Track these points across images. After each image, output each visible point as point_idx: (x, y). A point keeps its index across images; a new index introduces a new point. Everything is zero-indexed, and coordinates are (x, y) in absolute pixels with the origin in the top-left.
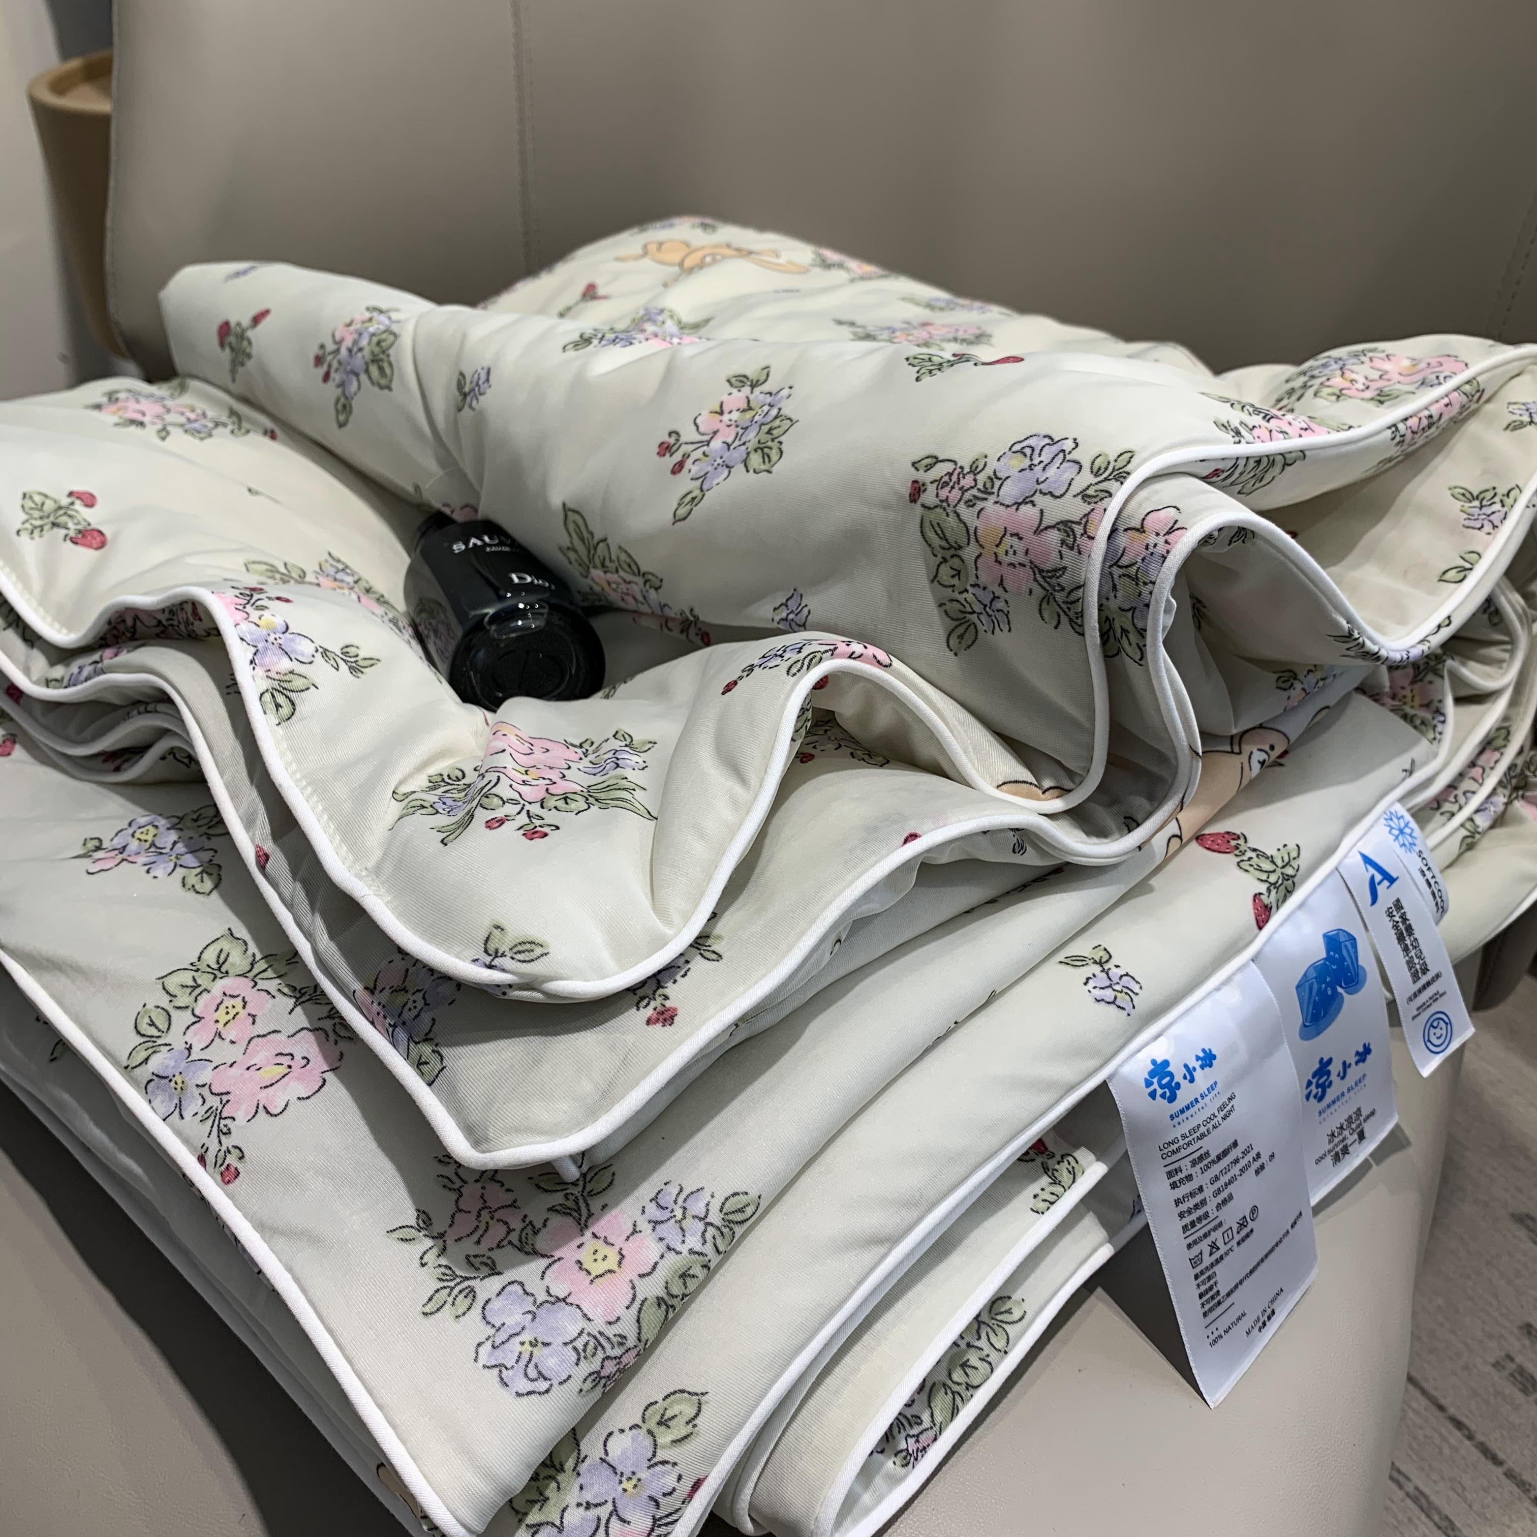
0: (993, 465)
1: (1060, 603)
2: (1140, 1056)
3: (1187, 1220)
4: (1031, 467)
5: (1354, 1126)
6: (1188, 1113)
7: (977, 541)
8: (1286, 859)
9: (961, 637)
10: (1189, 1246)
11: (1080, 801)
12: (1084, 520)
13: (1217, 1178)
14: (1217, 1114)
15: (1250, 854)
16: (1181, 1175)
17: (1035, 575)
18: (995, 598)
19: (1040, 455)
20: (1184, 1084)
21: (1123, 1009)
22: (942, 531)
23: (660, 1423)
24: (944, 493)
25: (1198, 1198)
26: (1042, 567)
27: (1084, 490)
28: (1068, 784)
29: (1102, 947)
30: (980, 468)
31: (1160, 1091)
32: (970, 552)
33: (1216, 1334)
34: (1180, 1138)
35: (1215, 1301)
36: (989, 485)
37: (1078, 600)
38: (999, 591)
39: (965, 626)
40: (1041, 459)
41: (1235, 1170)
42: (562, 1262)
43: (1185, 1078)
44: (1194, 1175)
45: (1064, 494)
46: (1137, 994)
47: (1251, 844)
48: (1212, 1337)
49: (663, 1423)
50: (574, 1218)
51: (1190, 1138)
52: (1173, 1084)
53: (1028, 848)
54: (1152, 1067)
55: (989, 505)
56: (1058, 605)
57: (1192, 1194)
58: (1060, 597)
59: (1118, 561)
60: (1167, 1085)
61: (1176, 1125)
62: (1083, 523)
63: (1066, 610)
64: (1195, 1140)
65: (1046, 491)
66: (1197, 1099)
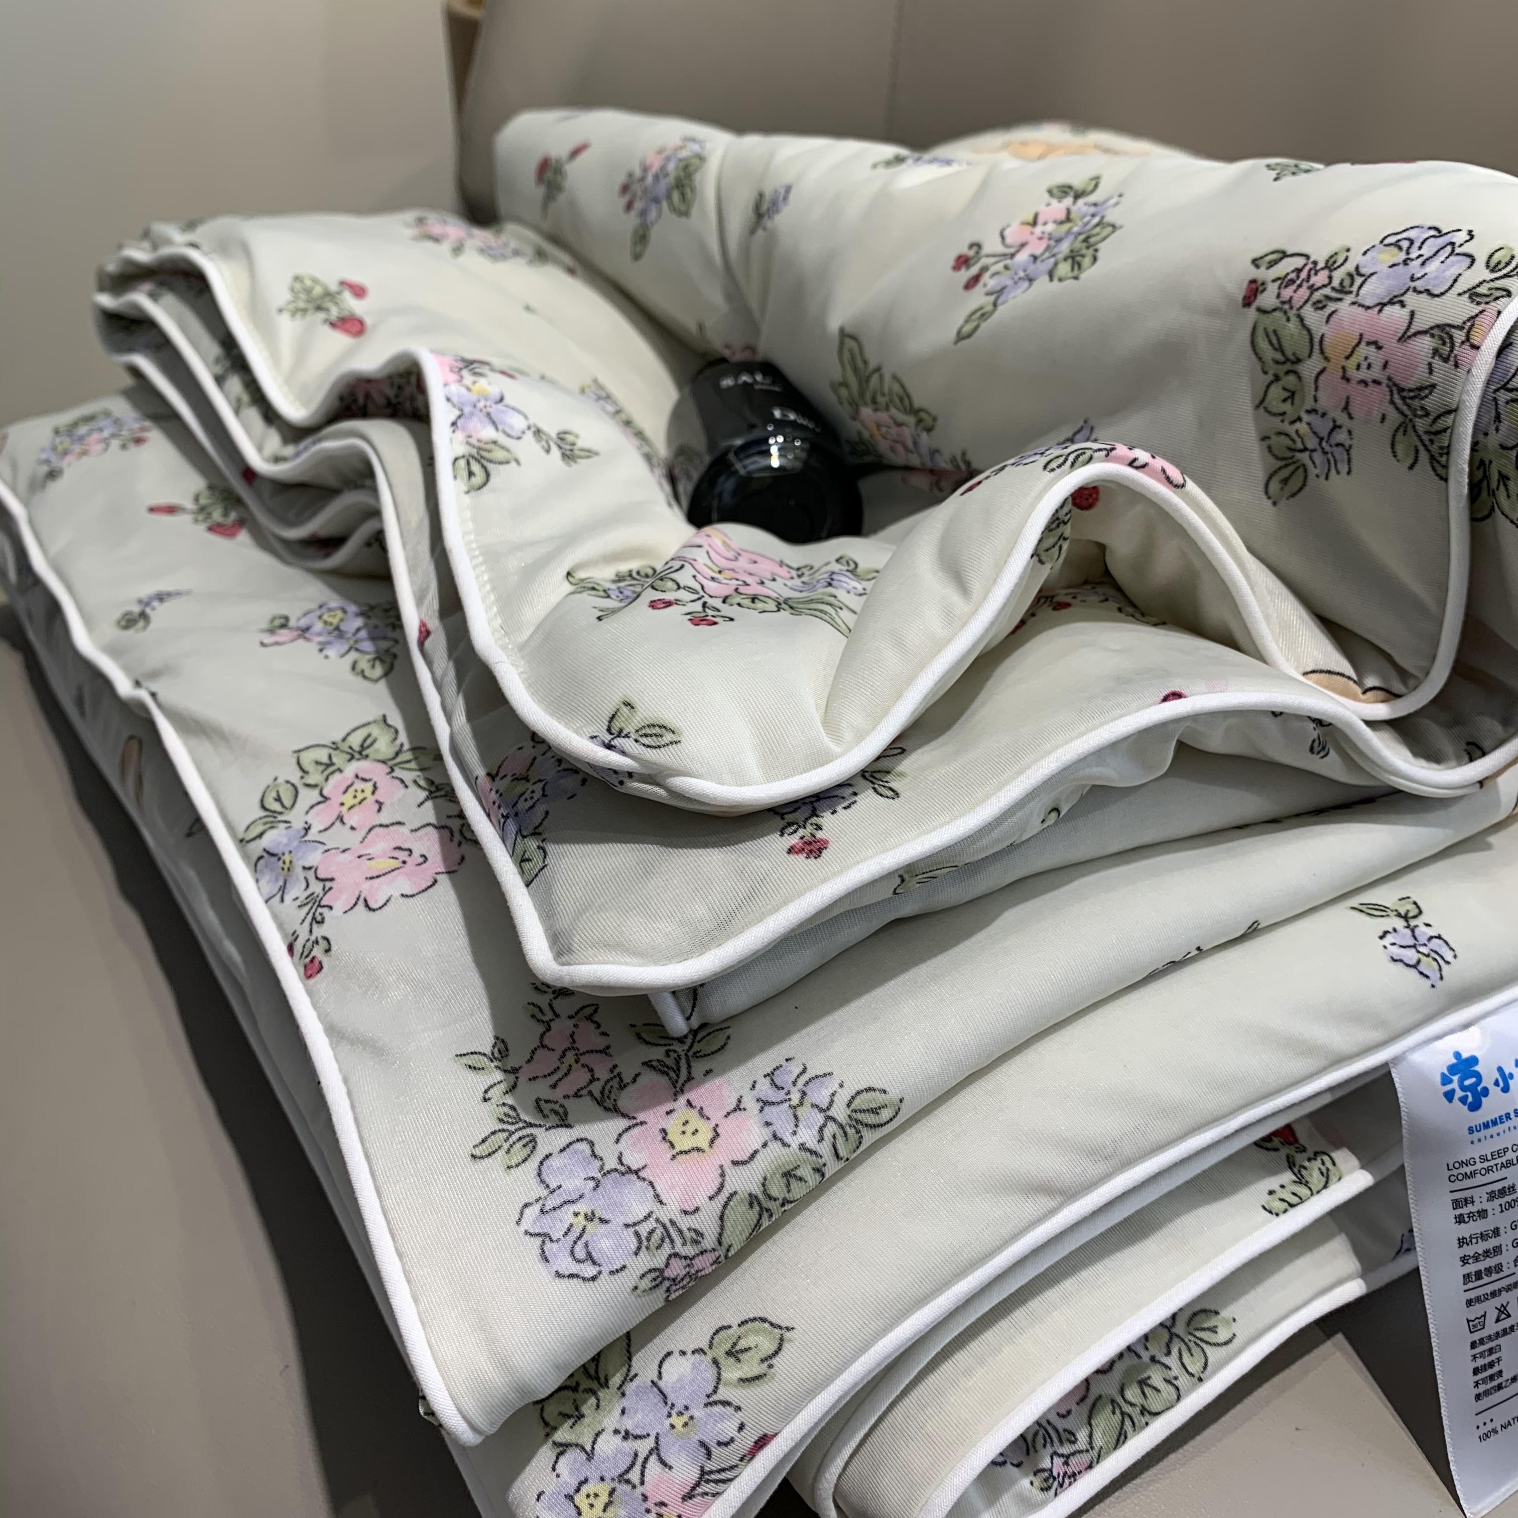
0: (1356, 259)
1: (1421, 433)
2: (1439, 1044)
3: (1472, 1268)
4: (1405, 262)
6: (1493, 1130)
7: (1322, 352)
9: (1285, 481)
10: (1469, 1303)
11: (1412, 710)
12: (1469, 324)
16: (1472, 1208)
17: (1392, 395)
18: (1336, 427)
19: (1420, 248)
20: (1495, 1091)
21: (1427, 977)
22: (1278, 339)
23: (729, 1353)
24: (1287, 293)
25: (1491, 1243)
26: (1403, 384)
27: (1474, 288)
28: (1398, 687)
29: (1411, 900)
30: (1338, 264)
31: (1459, 1093)
32: (1310, 367)
33: (1490, 1426)
34: (1478, 1160)
35: (1495, 1383)
36: (1347, 283)
37: (1445, 430)
38: (1342, 418)
39: (1292, 468)
40: (1420, 252)
42: (645, 1127)
43: (1497, 1083)
44: (1490, 1213)
45: (1446, 291)
46: (1448, 963)
48: (1483, 1430)
49: (733, 1353)
50: (670, 1079)
51: (1492, 1163)
52: (1479, 1088)
53: (1332, 750)
54: (1454, 1061)
55: (1345, 307)
56: (1419, 436)
57: (1483, 1236)
58: (1421, 424)
59: (1508, 382)
60: (1472, 1088)
61: (1476, 1141)
62: (1467, 327)
63: (1427, 443)
64: (1499, 1166)
65: (1422, 289)
66: (1509, 1114)
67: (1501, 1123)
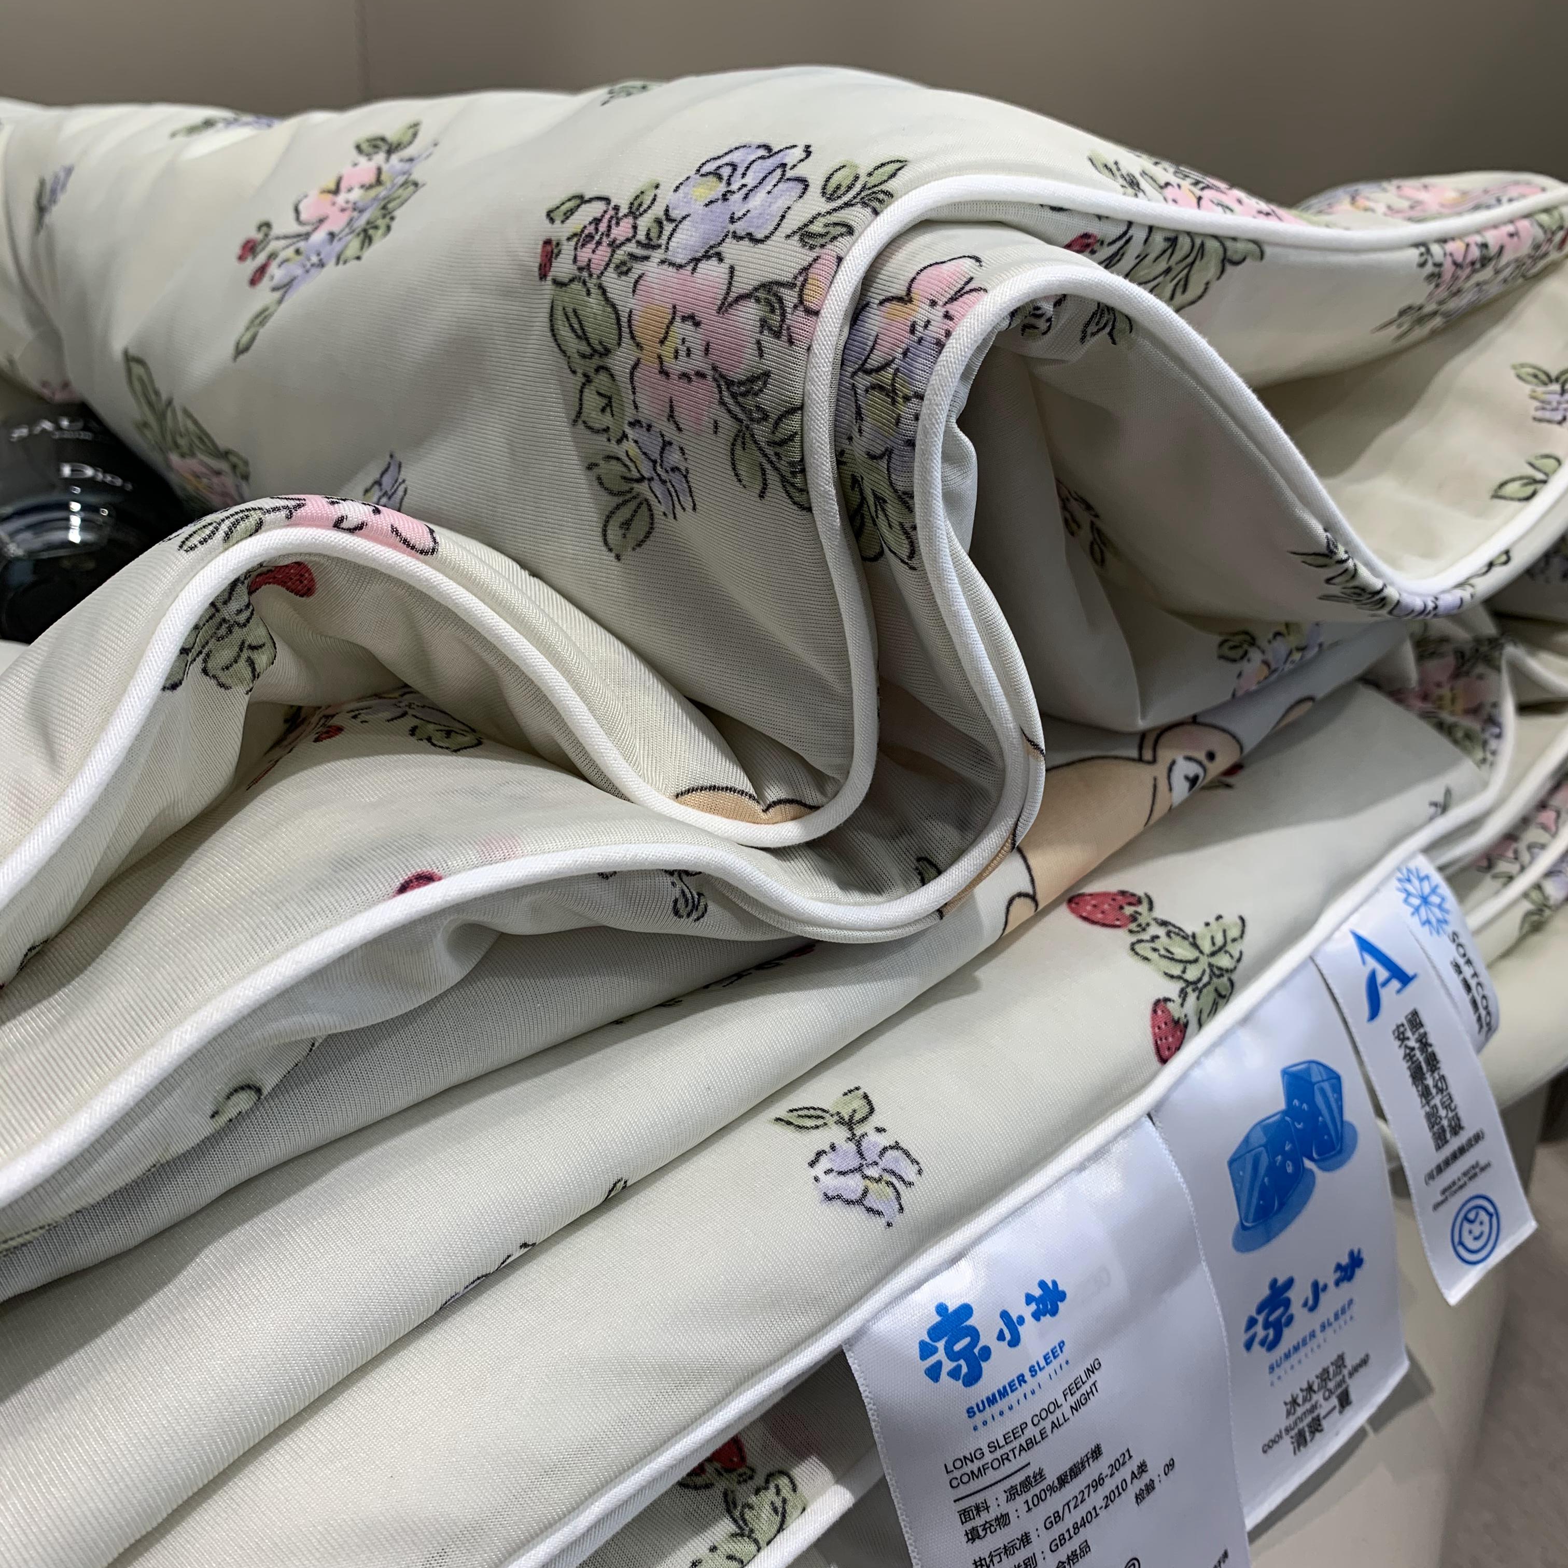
1: (763, 444)
2: (918, 1297)
4: (725, 197)
5: (1331, 1385)
6: (1002, 1404)
7: (633, 337)
8: (1219, 941)
9: (626, 525)
11: (833, 827)
12: (801, 279)
13: (1058, 1517)
14: (1061, 1400)
15: (1154, 930)
16: (985, 1517)
17: (720, 392)
18: (666, 444)
19: (744, 175)
20: (999, 1349)
21: (879, 1213)
22: (580, 322)
24: (585, 254)
25: (1020, 1557)
26: (731, 375)
27: (806, 225)
28: (812, 796)
29: (861, 1092)
30: (645, 206)
31: (948, 1365)
32: (621, 360)
34: (986, 1450)
36: (654, 234)
37: (791, 438)
38: (670, 432)
39: (633, 505)
40: (744, 181)
41: (1096, 1499)
43: (1001, 1337)
44: (1013, 1517)
45: (772, 233)
46: (910, 1184)
47: (1160, 913)
51: (1007, 1449)
52: (976, 1351)
53: (712, 907)
54: (938, 1318)
55: (652, 269)
56: (760, 449)
57: (1008, 1550)
58: (761, 431)
59: (866, 358)
60: (965, 1352)
61: (980, 1425)
62: (799, 284)
63: (774, 459)
64: (1017, 1452)
65: (743, 234)
66: (1022, 1375)
67: (1012, 1391)
